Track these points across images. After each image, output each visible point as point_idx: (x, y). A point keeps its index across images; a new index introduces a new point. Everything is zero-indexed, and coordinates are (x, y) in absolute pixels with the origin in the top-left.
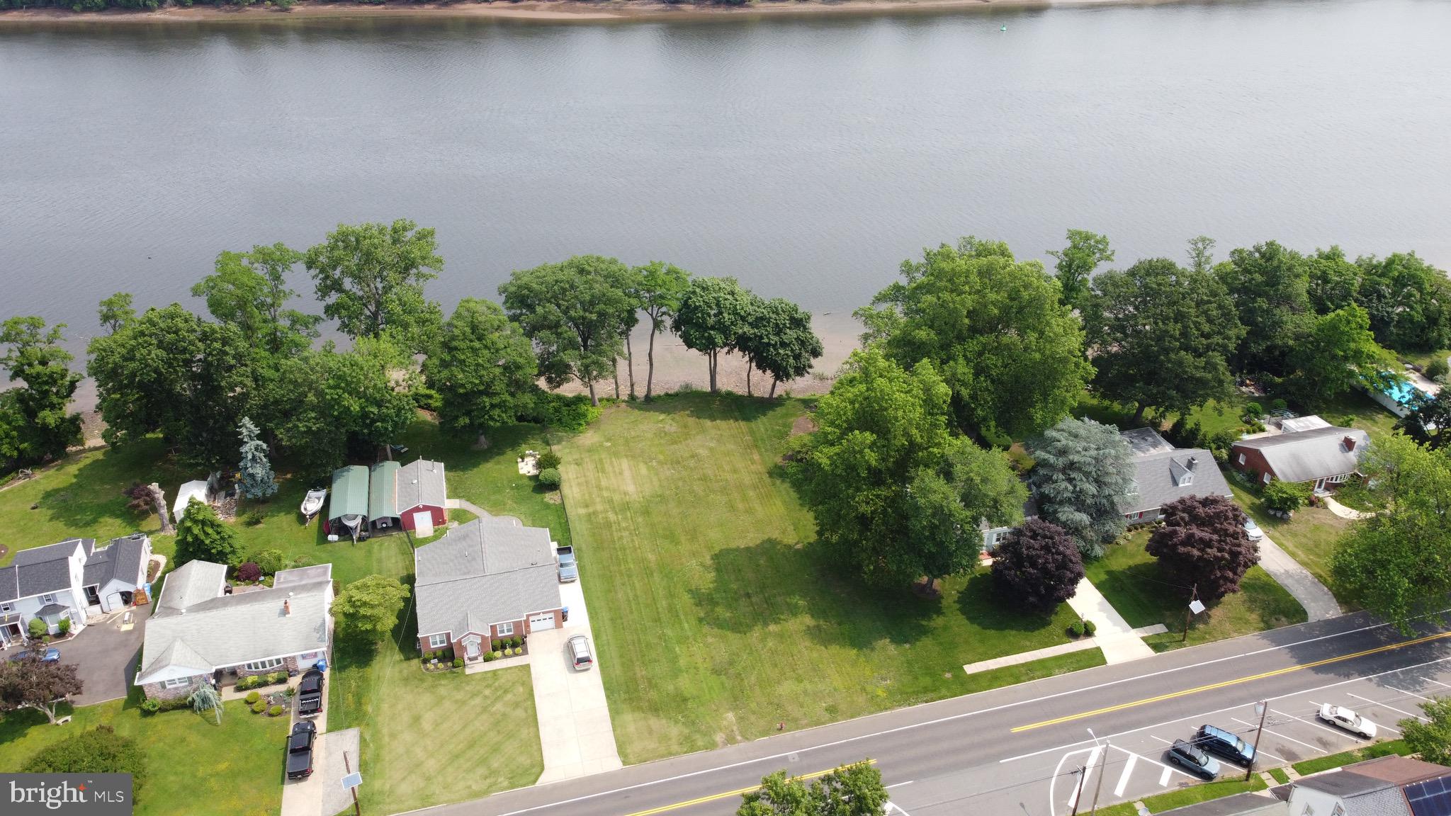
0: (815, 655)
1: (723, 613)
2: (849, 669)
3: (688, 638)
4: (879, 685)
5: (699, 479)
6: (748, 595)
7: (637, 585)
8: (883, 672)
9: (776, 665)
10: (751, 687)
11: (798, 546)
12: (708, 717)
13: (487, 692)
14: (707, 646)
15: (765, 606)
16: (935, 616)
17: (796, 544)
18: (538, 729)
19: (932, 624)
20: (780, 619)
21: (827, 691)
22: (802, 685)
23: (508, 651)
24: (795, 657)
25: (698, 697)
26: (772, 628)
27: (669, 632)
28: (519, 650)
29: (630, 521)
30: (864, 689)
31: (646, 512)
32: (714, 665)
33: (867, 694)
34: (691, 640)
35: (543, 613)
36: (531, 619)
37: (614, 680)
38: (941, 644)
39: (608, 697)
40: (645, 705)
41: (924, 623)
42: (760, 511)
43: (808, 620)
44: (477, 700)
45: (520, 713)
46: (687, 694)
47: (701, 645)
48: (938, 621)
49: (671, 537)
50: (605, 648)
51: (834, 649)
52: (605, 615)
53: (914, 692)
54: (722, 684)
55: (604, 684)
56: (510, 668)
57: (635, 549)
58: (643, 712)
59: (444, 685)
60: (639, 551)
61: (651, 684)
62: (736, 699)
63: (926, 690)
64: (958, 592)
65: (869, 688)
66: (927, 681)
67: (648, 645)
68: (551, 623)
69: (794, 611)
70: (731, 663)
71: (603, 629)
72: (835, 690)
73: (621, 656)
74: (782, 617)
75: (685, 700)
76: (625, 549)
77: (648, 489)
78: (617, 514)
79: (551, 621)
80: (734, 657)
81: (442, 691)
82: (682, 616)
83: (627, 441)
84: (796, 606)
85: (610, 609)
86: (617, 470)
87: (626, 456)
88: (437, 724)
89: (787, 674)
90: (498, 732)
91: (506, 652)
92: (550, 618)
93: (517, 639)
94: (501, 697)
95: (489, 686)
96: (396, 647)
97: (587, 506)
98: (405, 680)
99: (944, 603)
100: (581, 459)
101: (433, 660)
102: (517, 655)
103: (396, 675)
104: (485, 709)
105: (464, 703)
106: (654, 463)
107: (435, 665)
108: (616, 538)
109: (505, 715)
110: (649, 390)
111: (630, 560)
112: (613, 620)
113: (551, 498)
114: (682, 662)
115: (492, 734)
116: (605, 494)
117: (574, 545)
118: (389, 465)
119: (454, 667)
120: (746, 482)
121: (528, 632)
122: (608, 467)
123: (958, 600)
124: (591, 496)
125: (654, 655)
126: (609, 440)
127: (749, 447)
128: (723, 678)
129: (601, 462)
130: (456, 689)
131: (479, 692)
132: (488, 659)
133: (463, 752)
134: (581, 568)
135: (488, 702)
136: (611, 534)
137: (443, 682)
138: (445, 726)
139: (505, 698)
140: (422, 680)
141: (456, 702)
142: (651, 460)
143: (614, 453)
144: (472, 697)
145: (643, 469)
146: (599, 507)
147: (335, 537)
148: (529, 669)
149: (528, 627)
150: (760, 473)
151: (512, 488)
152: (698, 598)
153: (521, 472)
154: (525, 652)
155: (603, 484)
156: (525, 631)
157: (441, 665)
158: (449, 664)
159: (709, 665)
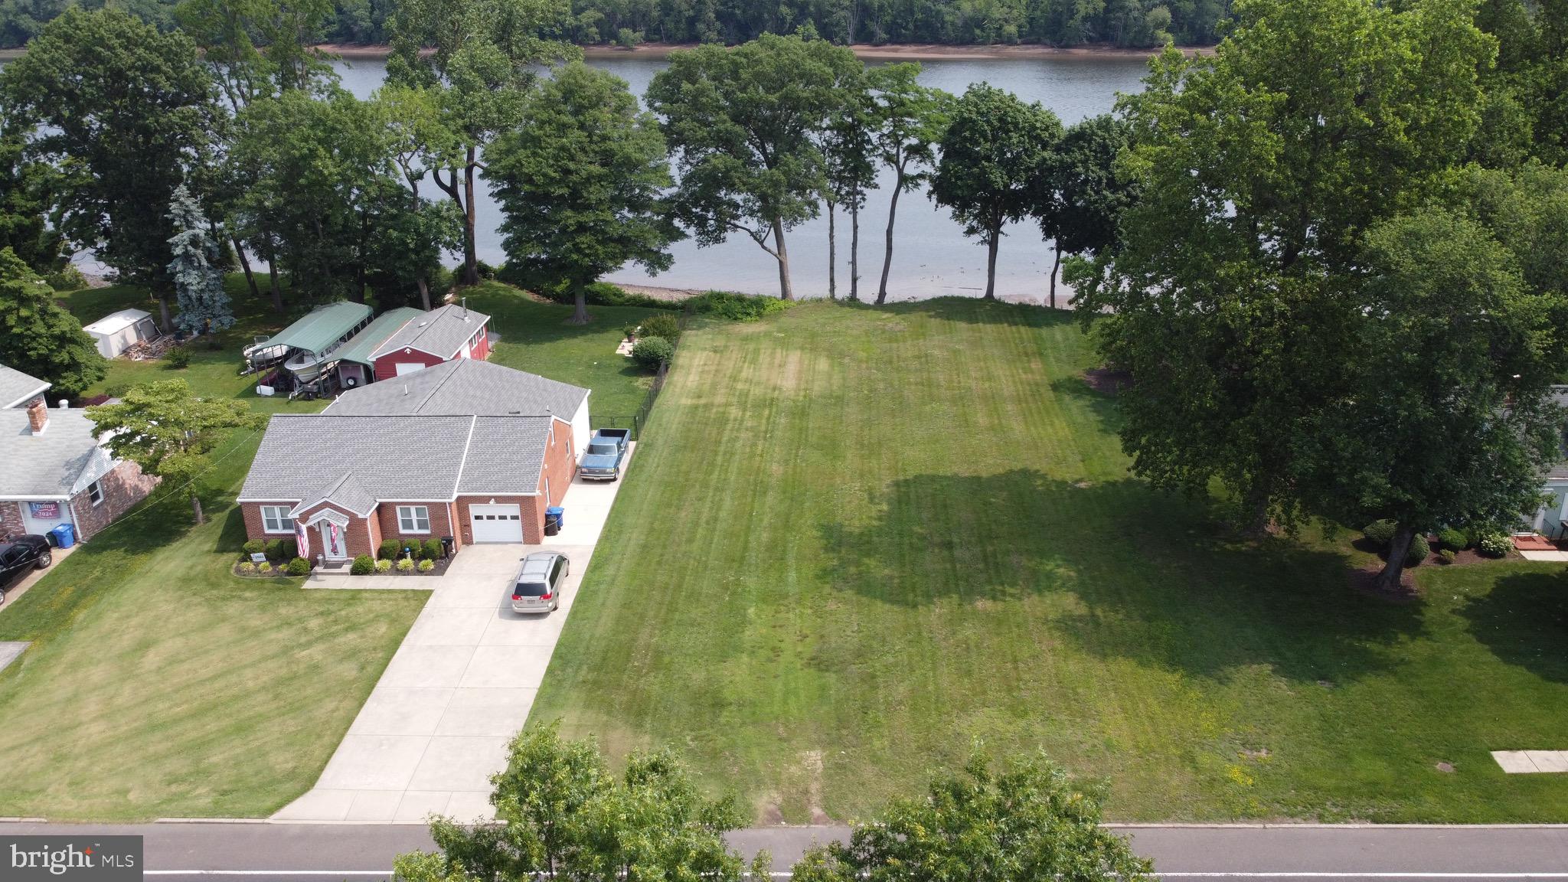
0: (1073, 666)
1: (879, 569)
2: (1156, 709)
3: (786, 596)
4: (1234, 756)
5: (916, 384)
6: (949, 546)
7: (727, 503)
8: (1251, 730)
9: (969, 673)
10: (888, 703)
11: (1082, 485)
12: (755, 753)
13: (314, 624)
14: (818, 613)
15: (981, 566)
16: (1403, 637)
17: (1081, 480)
18: (361, 705)
19: (1394, 652)
20: (1004, 593)
21: (1087, 747)
22: (1022, 723)
23: (407, 562)
24: (1021, 665)
25: (753, 704)
26: (981, 604)
27: (751, 582)
28: (428, 564)
29: (764, 421)
30: (1189, 758)
31: (800, 412)
32: (820, 650)
33: (1197, 770)
34: (791, 599)
35: (500, 500)
36: (474, 509)
37: (584, 644)
38: (1421, 694)
39: (550, 671)
40: (621, 698)
41: (1373, 646)
42: (1018, 429)
43: (1070, 603)
44: (285, 634)
45: (349, 670)
46: (728, 694)
47: (809, 611)
48: (1415, 649)
49: (831, 447)
50: (603, 587)
51: (1124, 666)
52: (635, 538)
53: (1337, 789)
54: (823, 688)
55: (559, 645)
56: (390, 591)
57: (752, 455)
58: (609, 713)
59: (246, 599)
60: (758, 459)
61: (658, 661)
62: (842, 723)
63: (1374, 790)
64: (1467, 597)
65: (1204, 759)
66: (1380, 770)
67: (694, 597)
68: (514, 530)
69: (1040, 583)
70: (860, 654)
71: (617, 558)
72: (1109, 746)
73: (626, 605)
74: (1012, 591)
75: (719, 705)
76: (732, 454)
77: (818, 387)
78: (744, 410)
79: (518, 523)
80: (875, 644)
81: (233, 608)
82: (791, 561)
83: (813, 335)
84: (1050, 576)
85: (652, 530)
86: (777, 361)
87: (802, 349)
88: (173, 660)
89: (991, 695)
90: (276, 697)
91: (402, 563)
92: (514, 518)
93: (433, 543)
94: (334, 635)
95: (329, 613)
96: (220, 531)
97: (699, 397)
98: (186, 581)
99: (1430, 614)
100: (726, 347)
101: (259, 557)
102: (420, 572)
103: (180, 573)
104: (286, 650)
105: (256, 634)
106: (847, 360)
107: (257, 564)
108: (725, 439)
109: (315, 668)
110: (882, 294)
111: (734, 468)
112: (645, 548)
113: (643, 383)
114: (749, 635)
115: (261, 697)
116: (740, 386)
117: (643, 437)
118: (406, 311)
119: (289, 573)
120: (1006, 393)
121: (468, 541)
122: (764, 358)
123: (1467, 613)
124: (714, 386)
125: (696, 613)
126: (785, 331)
127: (1026, 354)
128: (831, 678)
129: (757, 351)
130: (263, 609)
131: (300, 620)
132: (360, 570)
133: (177, 721)
134: (633, 467)
135: (303, 640)
136: (720, 433)
137: (248, 594)
138: (186, 666)
139: (341, 640)
140: (214, 585)
141: (243, 629)
142: (842, 355)
143: (784, 344)
144: (279, 627)
145: (823, 364)
146: (719, 399)
147: (268, 390)
148: (428, 598)
149: (466, 526)
150: (1037, 384)
151: (590, 366)
152: (834, 538)
153: (618, 352)
154: (440, 571)
155: (744, 375)
156: (454, 530)
157: (265, 565)
158: (282, 567)
159: (809, 648)
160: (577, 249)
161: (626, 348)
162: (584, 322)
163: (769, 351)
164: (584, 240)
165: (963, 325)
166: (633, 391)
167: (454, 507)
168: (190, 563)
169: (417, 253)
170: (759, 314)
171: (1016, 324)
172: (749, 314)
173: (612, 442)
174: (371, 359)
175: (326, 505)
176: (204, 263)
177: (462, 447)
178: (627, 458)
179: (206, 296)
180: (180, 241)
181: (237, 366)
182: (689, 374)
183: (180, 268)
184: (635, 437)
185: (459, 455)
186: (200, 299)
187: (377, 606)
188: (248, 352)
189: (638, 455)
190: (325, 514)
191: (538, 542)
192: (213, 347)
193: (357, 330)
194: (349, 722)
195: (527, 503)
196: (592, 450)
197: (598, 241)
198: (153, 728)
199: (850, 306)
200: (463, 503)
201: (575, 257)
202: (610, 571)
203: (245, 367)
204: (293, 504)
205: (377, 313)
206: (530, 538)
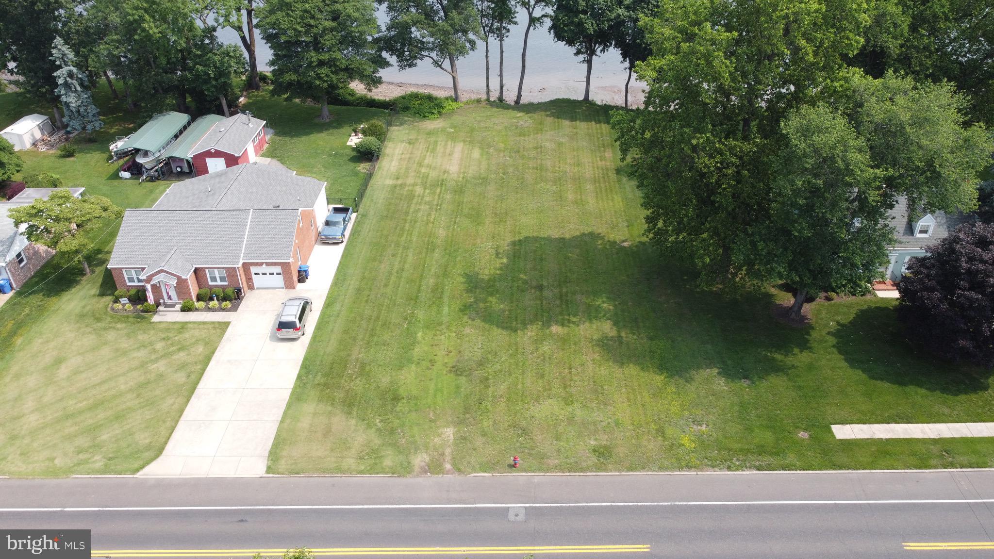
0: (603, 371)
1: (496, 304)
2: (647, 399)
3: (441, 324)
4: (687, 429)
5: (533, 168)
6: (540, 288)
7: (410, 258)
8: (699, 412)
9: (542, 376)
10: (494, 397)
11: (626, 244)
12: (416, 429)
13: (159, 346)
14: (459, 336)
15: (558, 302)
16: (796, 350)
17: (625, 241)
18: (188, 401)
19: (790, 360)
20: (569, 321)
21: (604, 424)
22: (570, 409)
23: (214, 303)
24: (573, 370)
25: (416, 398)
26: (555, 329)
27: (421, 314)
28: (228, 304)
29: (436, 197)
30: (661, 431)
31: (460, 190)
32: (458, 361)
33: (665, 439)
34: (443, 326)
35: (268, 264)
36: (253, 270)
37: (320, 358)
38: (800, 388)
39: (299, 377)
40: (339, 395)
41: (778, 356)
42: (591, 202)
43: (607, 328)
44: (142, 354)
45: (180, 377)
46: (402, 392)
47: (454, 334)
48: (801, 358)
49: (476, 217)
50: (332, 319)
51: (632, 370)
52: (353, 283)
53: (741, 450)
54: (458, 387)
55: (305, 359)
56: (204, 323)
57: (428, 223)
58: (332, 405)
59: (118, 329)
60: (431, 225)
61: (363, 370)
62: (467, 410)
63: (761, 450)
64: (838, 324)
65: (670, 431)
66: (768, 437)
67: (386, 325)
68: (279, 281)
69: (592, 314)
70: (481, 364)
71: (342, 297)
72: (617, 424)
73: (346, 332)
74: (574, 320)
75: (396, 399)
76: (415, 222)
77: (472, 171)
78: (425, 189)
79: (281, 277)
80: (489, 356)
81: (111, 336)
82: (446, 299)
83: (472, 130)
84: (598, 309)
85: (363, 278)
86: (448, 151)
87: (464, 141)
88: (77, 372)
89: (554, 391)
90: (138, 396)
91: (211, 304)
92: (278, 274)
93: (230, 291)
94: (172, 354)
95: (168, 338)
96: (100, 280)
97: (398, 179)
98: (82, 316)
99: (814, 334)
100: (417, 139)
101: (124, 300)
102: (223, 310)
103: (78, 310)
104: (143, 365)
105: (125, 353)
106: (491, 150)
107: (124, 305)
108: (411, 210)
109: (161, 376)
110: (519, 96)
111: (415, 233)
112: (359, 290)
113: (363, 167)
114: (417, 351)
115: (129, 396)
116: (423, 170)
117: (361, 210)
118: (212, 117)
119: (143, 311)
120: (587, 175)
121: (251, 287)
122: (440, 148)
123: (836, 334)
124: (407, 169)
125: (386, 337)
126: (455, 127)
127: (604, 146)
128: (463, 380)
129: (436, 142)
130: (128, 336)
131: (151, 344)
132: (185, 309)
133: (81, 412)
134: (354, 232)
135: (153, 357)
136: (409, 206)
137: (119, 326)
138: (84, 375)
139: (175, 357)
140: (99, 320)
141: (117, 350)
142: (489, 147)
143: (453, 137)
144: (138, 349)
145: (476, 154)
146: (410, 181)
147: (126, 175)
148: (227, 327)
149: (249, 279)
150: (607, 169)
151: (330, 155)
152: (473, 283)
153: (349, 143)
154: (234, 308)
155: (426, 162)
156: (243, 283)
157: (129, 306)
158: (139, 307)
159: (451, 361)
160: (318, 77)
161: (354, 141)
162: (328, 120)
163: (443, 143)
164: (324, 71)
165: (566, 123)
166: (356, 174)
167: (241, 270)
168: (83, 303)
169: (216, 79)
170: (440, 113)
171: (600, 122)
172: (433, 113)
173: (339, 217)
174: (189, 155)
175: (162, 271)
176: (79, 88)
177: (244, 231)
178: (350, 226)
179: (82, 110)
180: (61, 75)
181: (106, 155)
182: (392, 160)
183: (63, 92)
184: (355, 210)
185: (242, 236)
186: (78, 112)
187: (197, 333)
188: (112, 147)
189: (358, 223)
190: (161, 277)
191: (294, 288)
192: (91, 141)
193: (181, 132)
194: (181, 412)
195: (285, 266)
196: (327, 223)
197: (332, 72)
198: (67, 417)
199: (497, 107)
200: (246, 266)
201: (318, 82)
202: (337, 307)
203: (111, 157)
204: (143, 269)
205: (193, 119)
206: (289, 285)
